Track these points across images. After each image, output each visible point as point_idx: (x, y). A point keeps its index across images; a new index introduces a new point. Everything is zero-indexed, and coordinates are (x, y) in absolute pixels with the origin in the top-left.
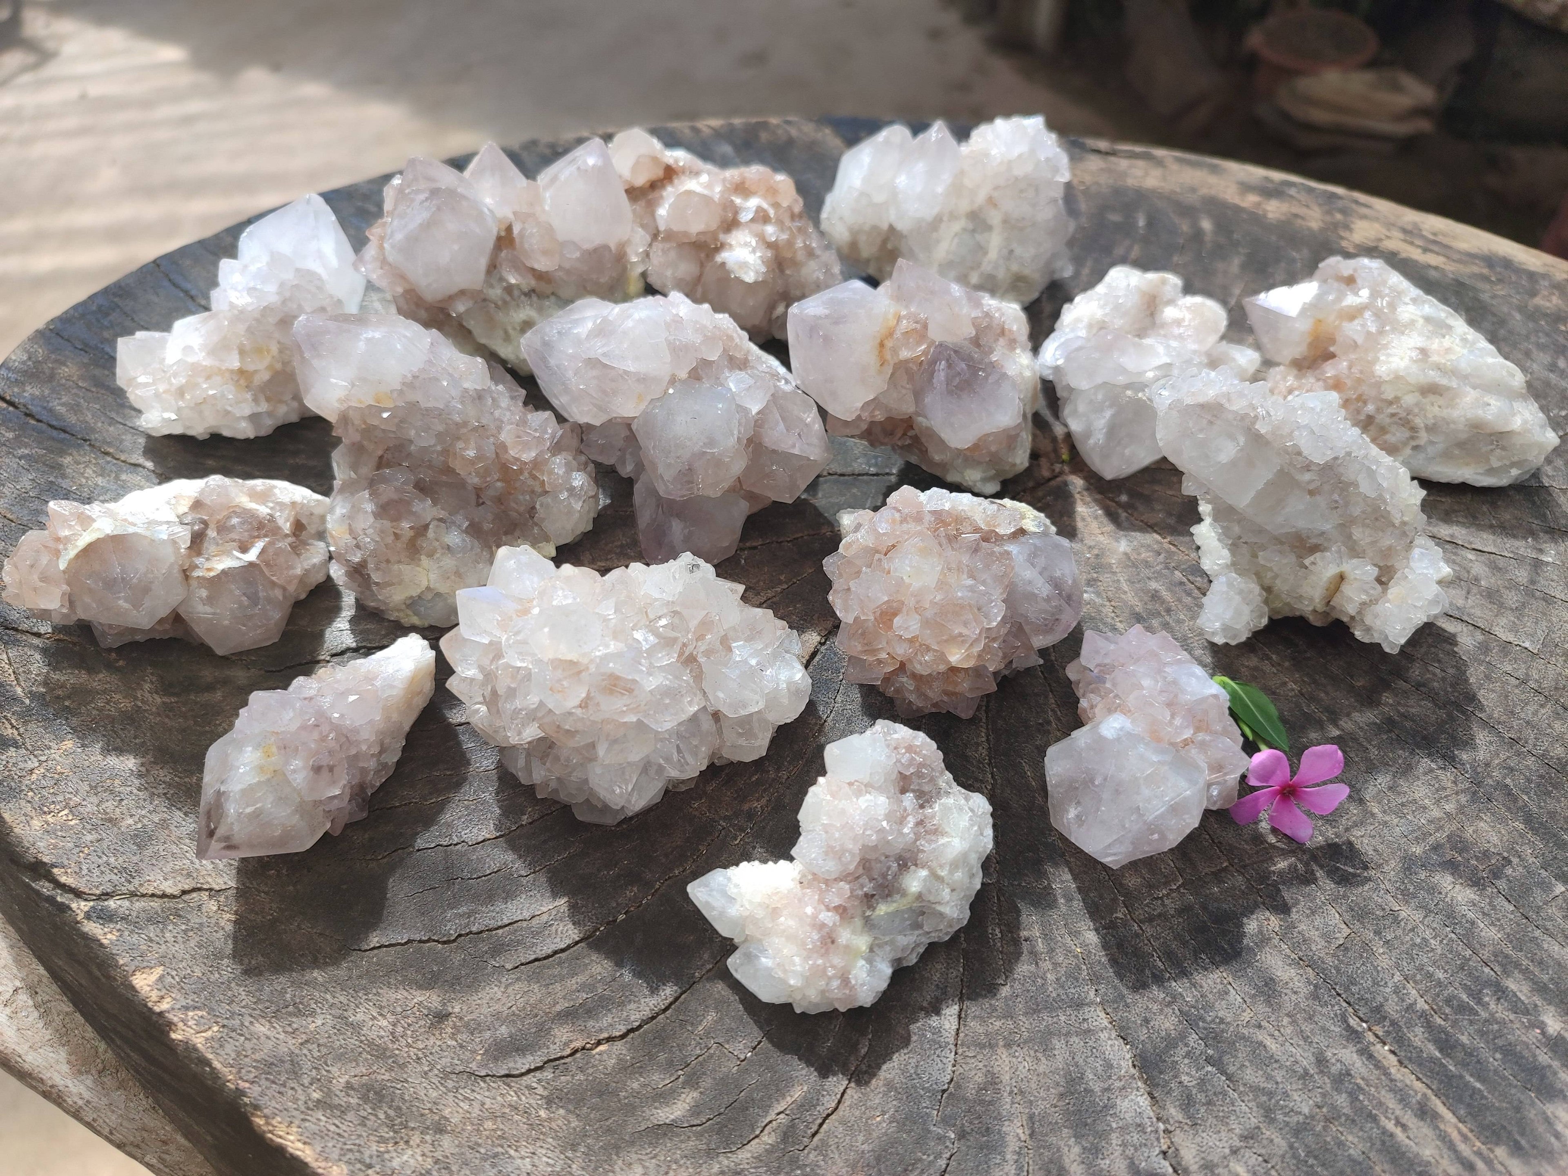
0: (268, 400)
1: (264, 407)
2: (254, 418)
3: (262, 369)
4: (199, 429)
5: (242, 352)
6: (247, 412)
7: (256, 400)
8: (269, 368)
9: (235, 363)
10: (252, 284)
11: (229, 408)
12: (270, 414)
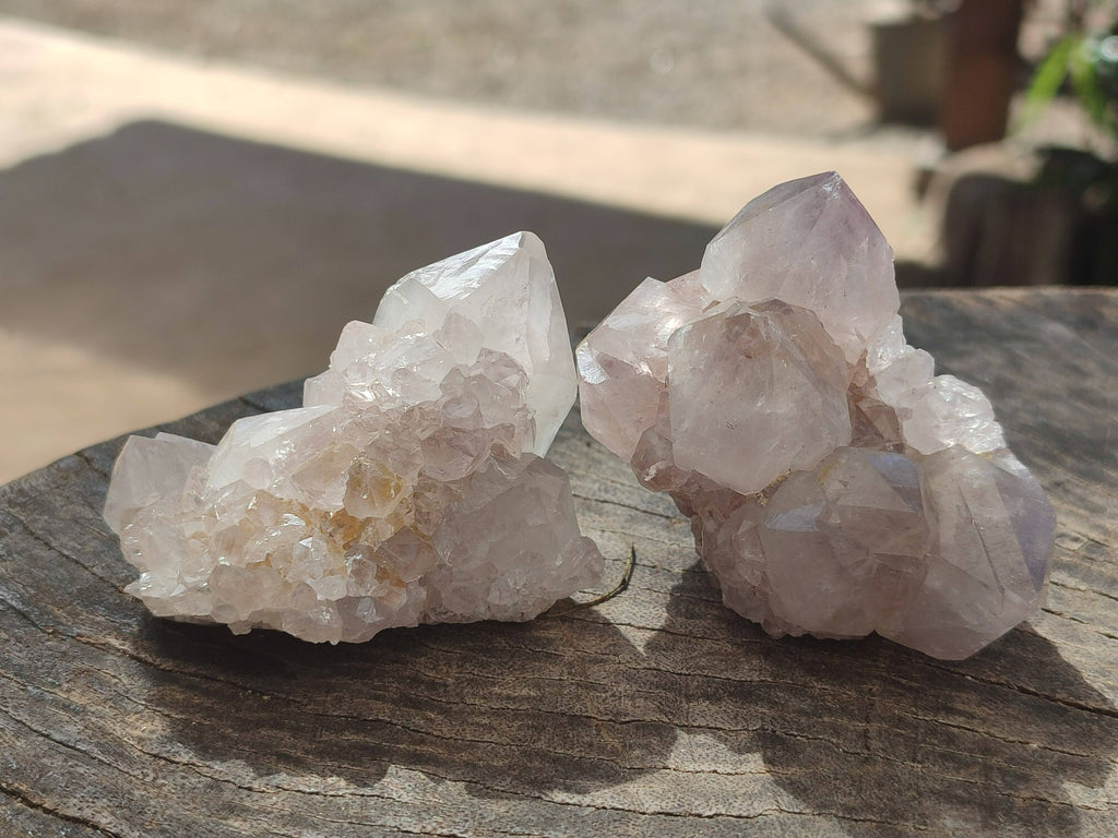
0: (382, 575)
1: (371, 588)
2: (346, 606)
3: (382, 518)
4: (238, 617)
5: (355, 484)
6: (338, 593)
7: (359, 572)
8: (395, 517)
9: (334, 499)
10: (404, 363)
11: (309, 581)
12: (378, 603)
